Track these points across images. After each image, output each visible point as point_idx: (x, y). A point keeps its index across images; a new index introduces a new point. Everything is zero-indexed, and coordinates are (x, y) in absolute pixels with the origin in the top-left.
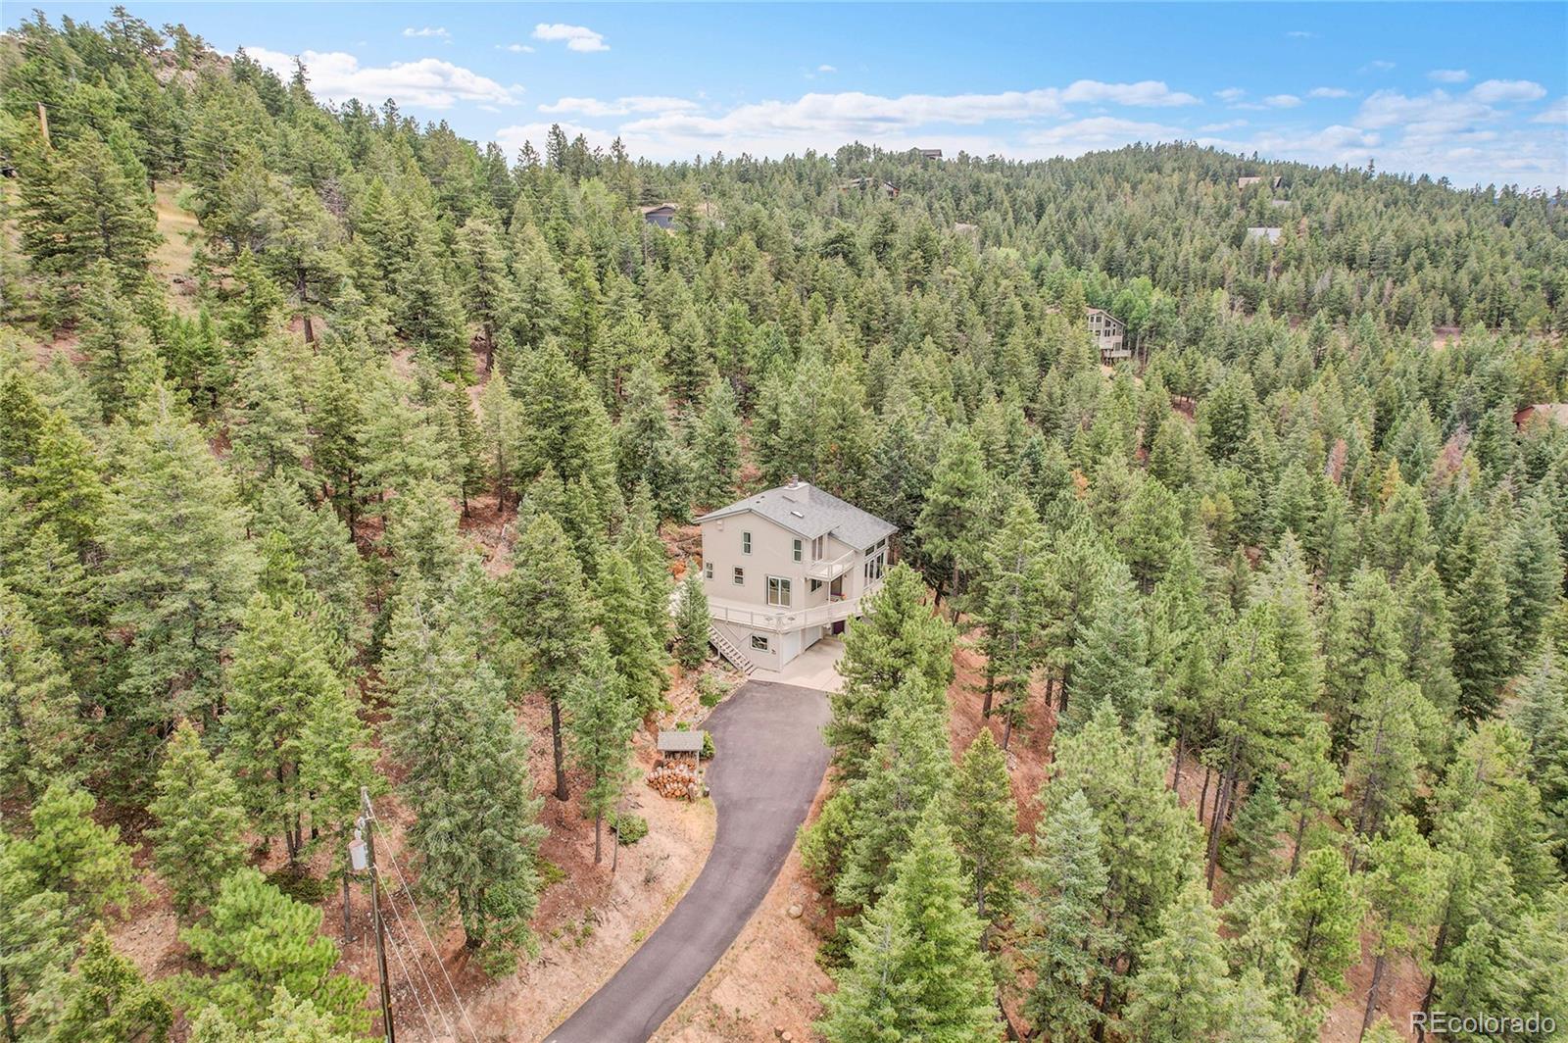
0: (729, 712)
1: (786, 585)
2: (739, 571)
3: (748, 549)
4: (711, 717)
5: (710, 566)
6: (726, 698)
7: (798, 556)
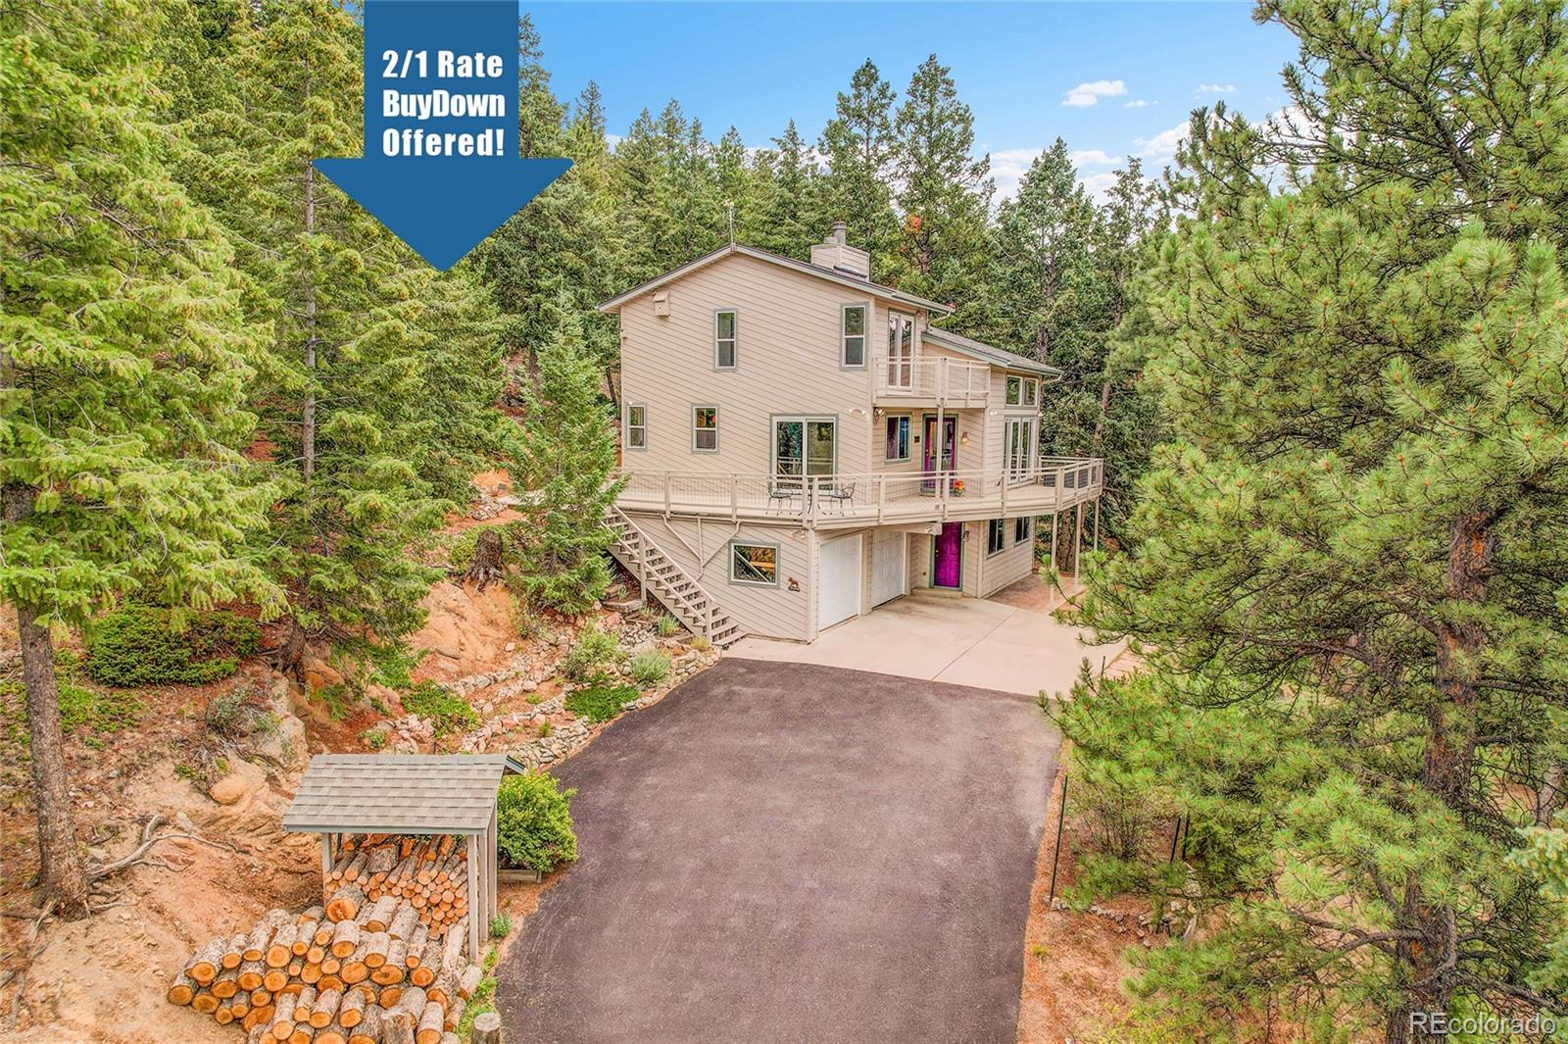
0: (652, 734)
1: (825, 431)
2: (707, 417)
3: (727, 356)
4: (595, 746)
5: (637, 415)
6: (650, 698)
7: (853, 354)
